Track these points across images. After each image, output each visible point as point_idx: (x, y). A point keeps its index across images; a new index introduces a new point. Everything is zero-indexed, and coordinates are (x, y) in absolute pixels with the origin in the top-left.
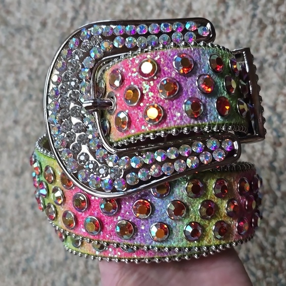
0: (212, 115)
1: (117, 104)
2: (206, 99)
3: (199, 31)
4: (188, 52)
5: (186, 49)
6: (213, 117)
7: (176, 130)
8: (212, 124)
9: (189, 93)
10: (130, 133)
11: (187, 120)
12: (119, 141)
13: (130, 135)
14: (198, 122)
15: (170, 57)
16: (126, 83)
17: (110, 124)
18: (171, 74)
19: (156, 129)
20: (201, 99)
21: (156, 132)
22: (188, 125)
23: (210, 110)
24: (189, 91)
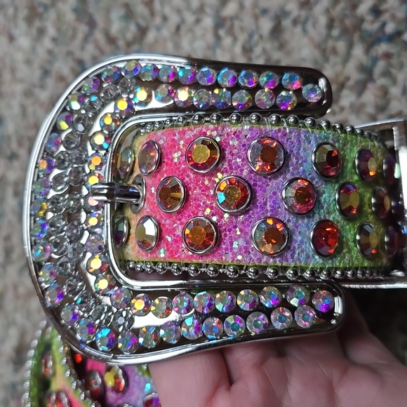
0: (302, 251)
1: (145, 200)
2: (297, 221)
3: (303, 92)
4: (279, 134)
5: (277, 128)
6: (303, 255)
7: (234, 269)
8: (301, 267)
9: (269, 208)
10: (157, 257)
11: (255, 255)
12: (139, 262)
13: (157, 260)
14: (275, 262)
15: (245, 140)
16: (164, 169)
17: (129, 228)
18: (242, 171)
19: (200, 261)
20: (289, 221)
21: (200, 265)
22: (257, 264)
23: (302, 242)
24: (268, 204)
